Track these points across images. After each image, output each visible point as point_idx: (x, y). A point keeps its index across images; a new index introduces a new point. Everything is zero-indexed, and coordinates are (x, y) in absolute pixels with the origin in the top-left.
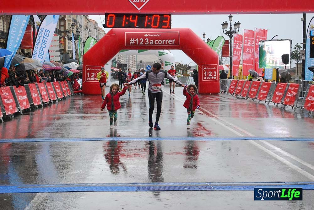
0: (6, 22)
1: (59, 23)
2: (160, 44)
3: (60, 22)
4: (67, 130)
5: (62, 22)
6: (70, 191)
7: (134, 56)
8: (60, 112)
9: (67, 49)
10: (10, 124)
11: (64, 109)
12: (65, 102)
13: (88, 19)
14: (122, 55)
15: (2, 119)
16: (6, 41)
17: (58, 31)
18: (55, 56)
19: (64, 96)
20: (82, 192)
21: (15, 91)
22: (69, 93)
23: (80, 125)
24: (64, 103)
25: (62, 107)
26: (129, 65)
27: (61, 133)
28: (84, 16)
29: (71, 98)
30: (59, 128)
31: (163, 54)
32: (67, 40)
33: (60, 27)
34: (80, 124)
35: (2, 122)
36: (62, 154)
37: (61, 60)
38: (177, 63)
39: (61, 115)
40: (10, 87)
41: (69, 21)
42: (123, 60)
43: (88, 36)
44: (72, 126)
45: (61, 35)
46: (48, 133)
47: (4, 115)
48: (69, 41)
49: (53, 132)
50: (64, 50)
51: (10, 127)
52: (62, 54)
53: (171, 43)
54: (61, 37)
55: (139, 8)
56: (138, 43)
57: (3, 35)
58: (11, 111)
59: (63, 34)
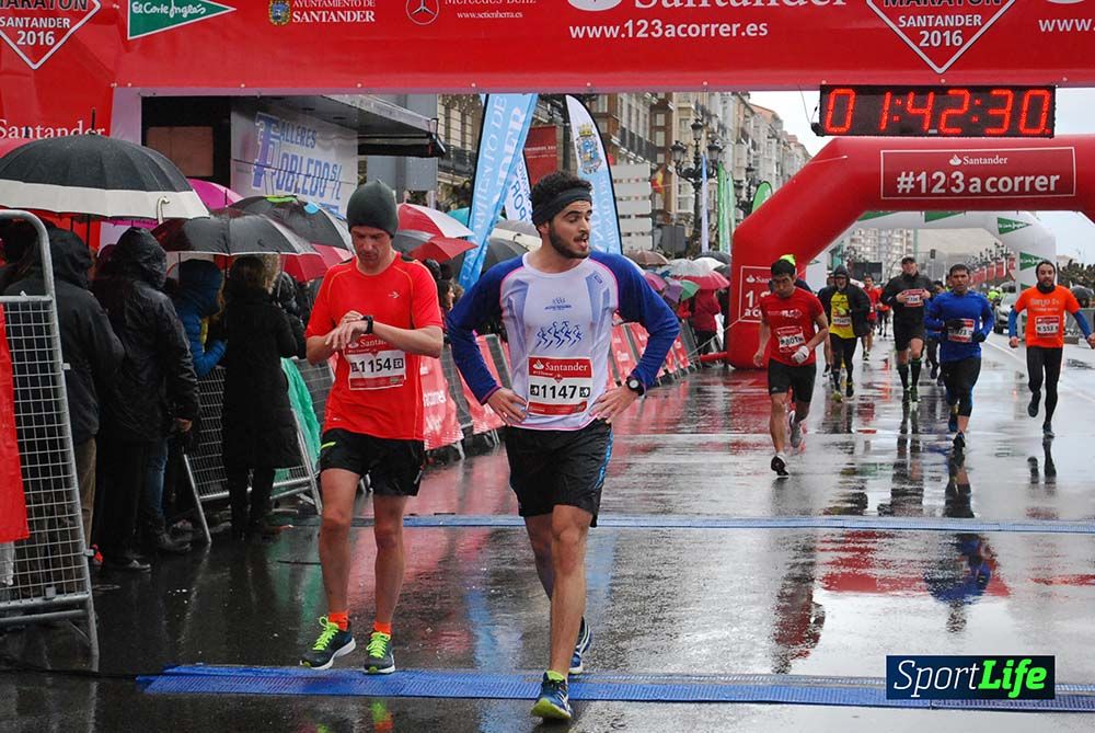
0: (472, 117)
1: (648, 120)
2: (1007, 190)
3: (651, 116)
4: (681, 489)
5: (658, 116)
6: (702, 699)
7: (908, 235)
8: (653, 424)
9: (674, 210)
10: (486, 465)
11: (666, 415)
12: (671, 392)
13: (747, 106)
14: (866, 230)
15: (459, 447)
16: (473, 182)
17: (644, 145)
18: (637, 234)
19: (666, 371)
20: (741, 705)
21: (503, 354)
22: (683, 363)
23: (727, 471)
24: (666, 397)
25: (660, 409)
26: (890, 265)
27: (660, 497)
28: (733, 94)
29: (689, 379)
30: (653, 480)
31: (1014, 225)
32: (675, 177)
33: (651, 134)
34: (727, 469)
35: (460, 458)
36: (666, 571)
37: (656, 246)
38: (1064, 257)
39: (657, 436)
40: (488, 339)
41: (685, 112)
42: (868, 249)
43: (746, 166)
44: (698, 474)
45: (653, 160)
46: (616, 499)
47: (467, 431)
48: (683, 181)
49: (634, 496)
50: (665, 213)
51: (487, 475)
52: (659, 226)
53: (1045, 189)
54: (655, 166)
55: (940, 67)
56: (927, 189)
57: (461, 163)
58: (491, 421)
59: (661, 158)
